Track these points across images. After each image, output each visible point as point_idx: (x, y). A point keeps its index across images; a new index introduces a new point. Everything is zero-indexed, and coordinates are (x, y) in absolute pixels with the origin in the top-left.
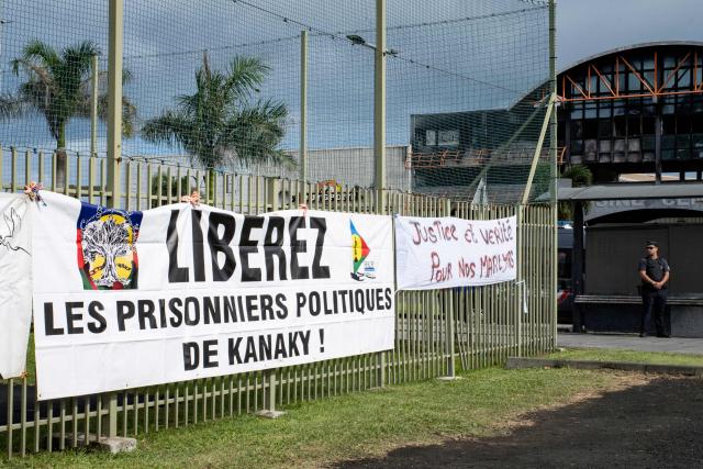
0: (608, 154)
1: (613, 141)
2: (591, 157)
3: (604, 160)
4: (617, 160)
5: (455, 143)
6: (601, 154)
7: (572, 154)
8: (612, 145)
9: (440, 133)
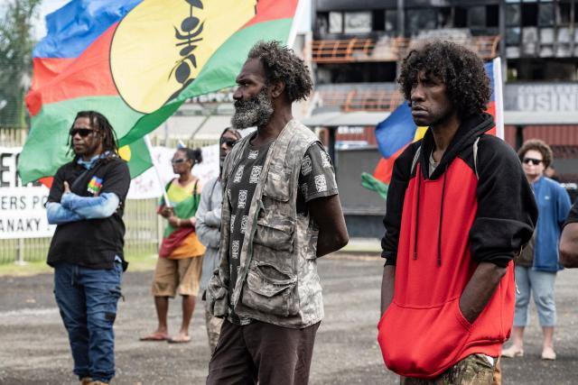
0: (550, 46)
1: (556, 29)
2: (530, 49)
3: (546, 53)
4: (561, 53)
5: (366, 29)
6: (542, 47)
7: (508, 45)
8: (556, 35)
9: (348, 17)
